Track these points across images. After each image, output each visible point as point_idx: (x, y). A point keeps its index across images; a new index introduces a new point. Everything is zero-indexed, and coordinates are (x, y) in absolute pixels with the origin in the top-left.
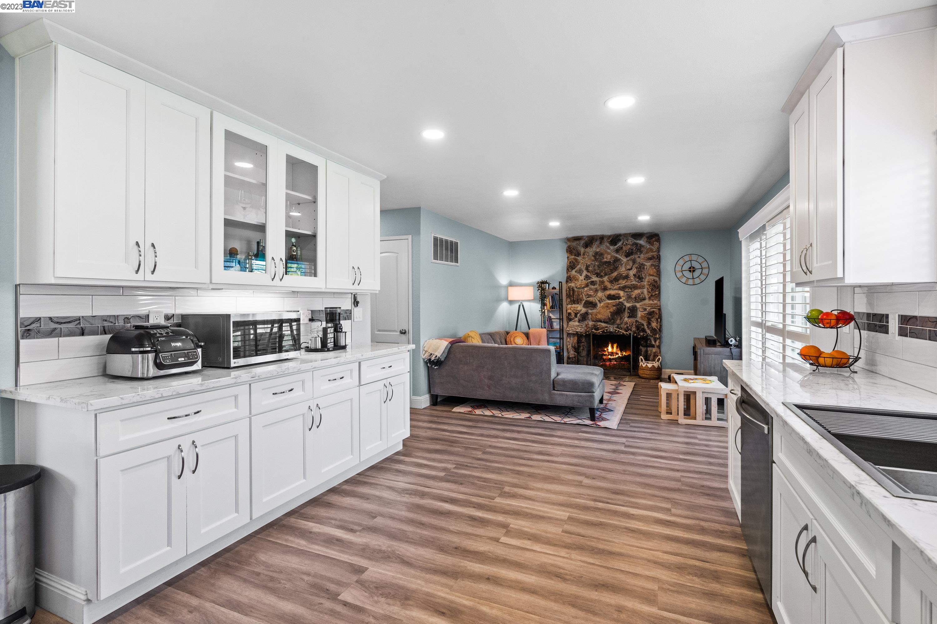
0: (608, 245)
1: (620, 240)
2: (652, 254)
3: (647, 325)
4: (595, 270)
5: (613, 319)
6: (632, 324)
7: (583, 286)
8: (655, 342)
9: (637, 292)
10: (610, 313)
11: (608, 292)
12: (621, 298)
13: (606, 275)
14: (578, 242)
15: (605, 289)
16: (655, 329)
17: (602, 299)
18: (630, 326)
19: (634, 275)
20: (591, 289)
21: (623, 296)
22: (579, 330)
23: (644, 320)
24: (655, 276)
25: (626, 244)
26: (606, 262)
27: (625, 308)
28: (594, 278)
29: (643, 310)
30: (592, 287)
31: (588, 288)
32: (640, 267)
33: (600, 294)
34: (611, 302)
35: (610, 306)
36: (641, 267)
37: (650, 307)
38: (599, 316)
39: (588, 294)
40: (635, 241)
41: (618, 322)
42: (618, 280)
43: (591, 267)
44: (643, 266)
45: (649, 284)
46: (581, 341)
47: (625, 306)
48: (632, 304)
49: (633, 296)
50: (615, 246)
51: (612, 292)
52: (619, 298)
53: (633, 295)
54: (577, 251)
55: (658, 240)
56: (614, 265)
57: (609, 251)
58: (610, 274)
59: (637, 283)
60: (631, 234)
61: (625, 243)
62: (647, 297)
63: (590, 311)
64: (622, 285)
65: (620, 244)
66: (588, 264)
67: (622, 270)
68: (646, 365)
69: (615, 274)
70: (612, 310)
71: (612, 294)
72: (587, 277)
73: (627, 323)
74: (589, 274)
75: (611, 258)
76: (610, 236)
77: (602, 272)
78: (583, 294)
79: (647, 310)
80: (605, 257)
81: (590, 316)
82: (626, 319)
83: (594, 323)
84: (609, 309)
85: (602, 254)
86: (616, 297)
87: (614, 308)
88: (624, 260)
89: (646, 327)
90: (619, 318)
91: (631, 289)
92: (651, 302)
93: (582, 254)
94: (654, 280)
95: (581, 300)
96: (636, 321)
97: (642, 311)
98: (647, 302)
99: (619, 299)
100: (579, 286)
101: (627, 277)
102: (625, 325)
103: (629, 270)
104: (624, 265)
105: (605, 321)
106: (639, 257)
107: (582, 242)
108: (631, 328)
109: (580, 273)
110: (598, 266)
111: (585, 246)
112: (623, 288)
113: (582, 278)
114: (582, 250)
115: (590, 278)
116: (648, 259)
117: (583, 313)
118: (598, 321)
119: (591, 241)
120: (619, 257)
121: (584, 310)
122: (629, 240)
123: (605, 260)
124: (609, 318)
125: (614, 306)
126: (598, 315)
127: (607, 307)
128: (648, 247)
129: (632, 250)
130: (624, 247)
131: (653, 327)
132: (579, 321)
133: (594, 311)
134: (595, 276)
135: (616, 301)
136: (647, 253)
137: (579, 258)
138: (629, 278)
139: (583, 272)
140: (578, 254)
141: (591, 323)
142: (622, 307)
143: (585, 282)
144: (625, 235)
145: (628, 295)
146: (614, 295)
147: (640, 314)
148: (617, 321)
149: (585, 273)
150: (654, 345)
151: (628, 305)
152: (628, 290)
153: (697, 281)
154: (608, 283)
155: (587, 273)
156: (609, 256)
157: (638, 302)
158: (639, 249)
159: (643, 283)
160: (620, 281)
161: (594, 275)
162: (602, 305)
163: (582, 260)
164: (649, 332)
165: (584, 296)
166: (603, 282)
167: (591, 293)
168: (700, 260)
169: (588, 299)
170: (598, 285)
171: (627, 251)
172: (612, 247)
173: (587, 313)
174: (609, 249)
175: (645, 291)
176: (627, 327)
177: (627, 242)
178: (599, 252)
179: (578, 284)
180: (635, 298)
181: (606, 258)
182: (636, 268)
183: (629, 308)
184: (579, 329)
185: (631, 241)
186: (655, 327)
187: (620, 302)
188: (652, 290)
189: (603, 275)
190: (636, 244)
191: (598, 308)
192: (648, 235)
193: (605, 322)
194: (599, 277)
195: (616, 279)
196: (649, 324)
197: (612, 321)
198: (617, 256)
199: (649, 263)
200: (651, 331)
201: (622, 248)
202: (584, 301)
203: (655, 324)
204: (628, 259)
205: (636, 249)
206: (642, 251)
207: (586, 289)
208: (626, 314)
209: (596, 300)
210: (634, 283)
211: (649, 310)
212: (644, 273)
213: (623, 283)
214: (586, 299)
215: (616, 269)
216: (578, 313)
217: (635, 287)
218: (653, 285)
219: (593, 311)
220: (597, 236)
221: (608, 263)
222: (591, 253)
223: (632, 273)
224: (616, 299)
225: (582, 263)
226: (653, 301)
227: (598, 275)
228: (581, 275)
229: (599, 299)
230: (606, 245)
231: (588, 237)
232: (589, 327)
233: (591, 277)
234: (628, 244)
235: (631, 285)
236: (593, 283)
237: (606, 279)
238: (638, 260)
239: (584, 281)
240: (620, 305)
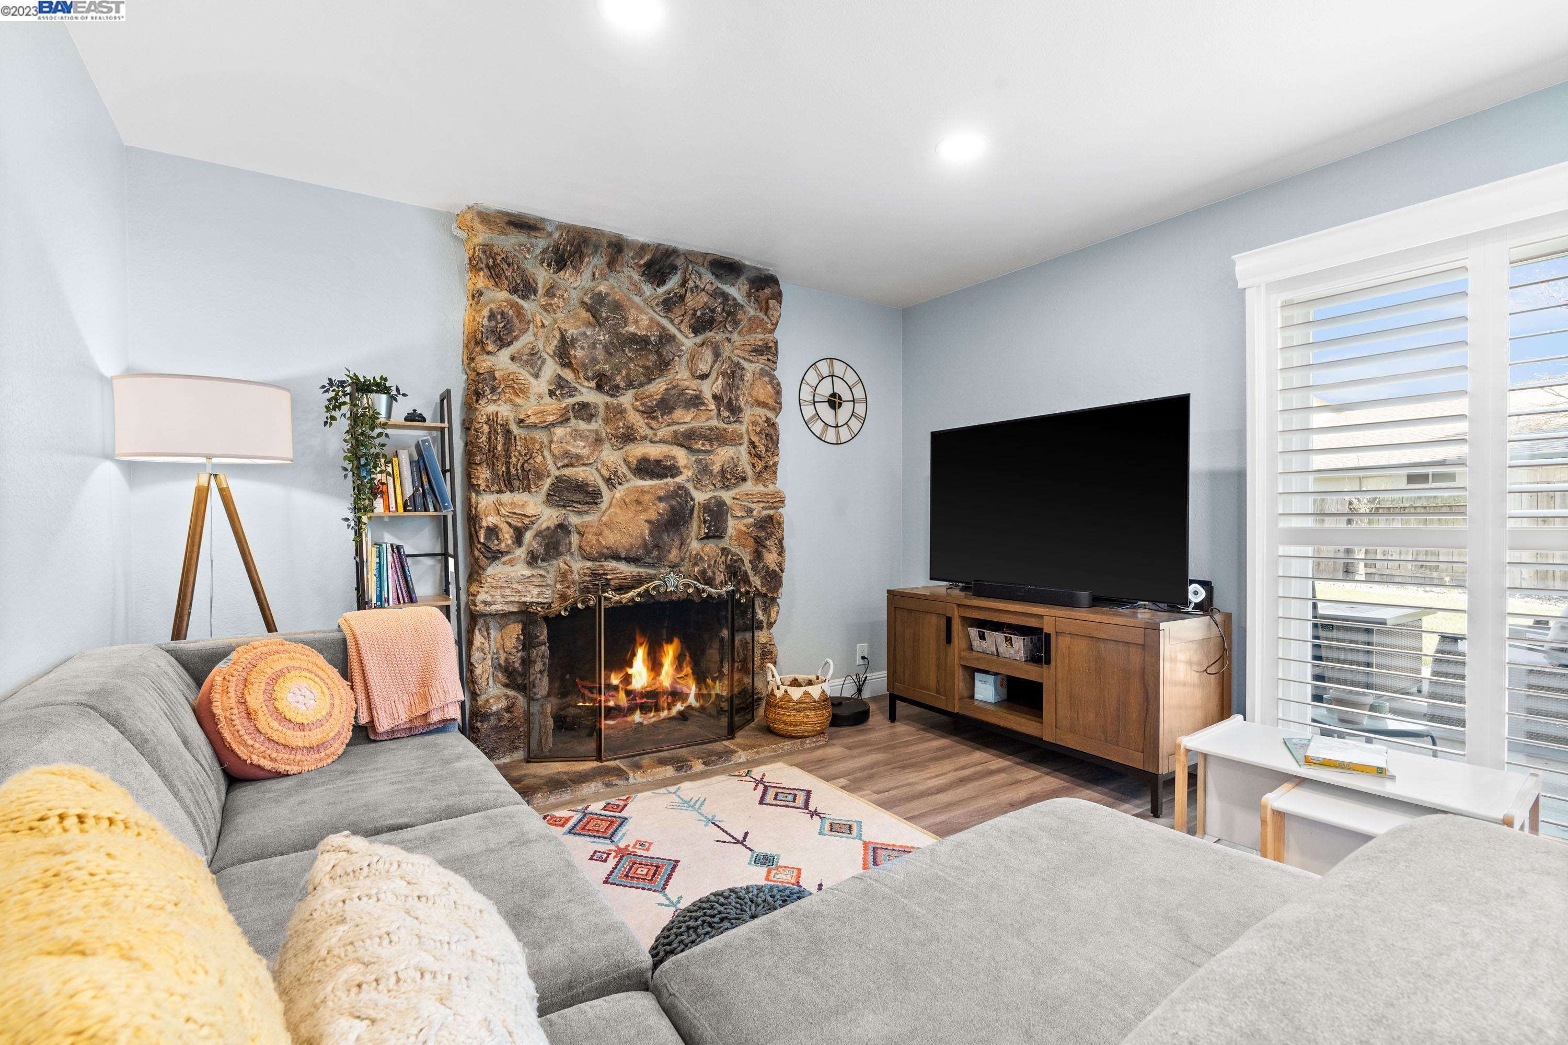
0: (636, 277)
1: (674, 268)
2: (761, 336)
3: (751, 562)
4: (594, 361)
5: (657, 546)
6: (715, 561)
7: (551, 418)
8: (766, 610)
9: (722, 455)
10: (647, 526)
11: (638, 451)
12: (681, 473)
13: (630, 385)
14: (522, 238)
15: (628, 437)
16: (774, 571)
17: (619, 473)
18: (709, 566)
19: (715, 397)
20: (577, 435)
21: (685, 467)
22: (532, 595)
23: (744, 546)
24: (769, 409)
25: (697, 287)
26: (633, 339)
27: (693, 507)
28: (588, 394)
29: (745, 514)
30: (582, 425)
31: (569, 430)
32: (733, 372)
33: (610, 456)
34: (651, 487)
35: (647, 498)
36: (733, 375)
37: (761, 505)
38: (611, 539)
39: (566, 454)
40: (720, 285)
41: (674, 555)
42: (671, 410)
43: (582, 348)
44: (739, 371)
45: (758, 429)
46: (537, 637)
47: (693, 499)
48: (711, 494)
49: (716, 468)
50: (658, 286)
51: (654, 451)
52: (670, 470)
53: (713, 464)
54: (522, 272)
55: (778, 296)
56: (657, 352)
57: (637, 299)
58: (642, 385)
59: (726, 426)
60: (709, 258)
61: (691, 284)
62: (750, 472)
63: (574, 520)
64: (682, 428)
65: (673, 283)
66: (569, 334)
67: (681, 374)
68: (786, 691)
69: (658, 387)
70: (653, 515)
71: (652, 458)
72: (560, 387)
73: (702, 558)
74: (568, 375)
75: (650, 328)
76: (643, 248)
77: (619, 372)
78: (546, 453)
79: (755, 513)
80: (631, 320)
81: (575, 538)
82: (695, 546)
83: (589, 564)
84: (645, 510)
85: (617, 307)
86: (666, 467)
87: (662, 505)
88: (688, 341)
89: (747, 567)
90: (677, 543)
91: (710, 441)
92: (760, 488)
93: (541, 291)
94: (768, 420)
95: (540, 476)
96: (724, 550)
97: (742, 517)
98: (749, 487)
99: (673, 476)
100: (533, 419)
101: (696, 401)
102: (696, 564)
103: (704, 377)
104: (684, 359)
105: (632, 555)
106: (729, 340)
107: (541, 243)
108: (714, 573)
109: (531, 365)
110: (606, 348)
111: (557, 263)
112: (686, 440)
113: (541, 386)
114: (542, 276)
115: (572, 392)
116: (755, 351)
117: (548, 528)
118: (606, 558)
119: (579, 245)
120: (672, 330)
121: (549, 517)
122: (704, 277)
123: (632, 329)
124: (645, 545)
125: (660, 499)
126: (606, 532)
127: (638, 502)
128: (752, 312)
129: (713, 311)
130: (688, 294)
131: (767, 567)
132: (533, 559)
133: (591, 518)
134: (593, 384)
135: (665, 481)
136: (751, 330)
137: (528, 306)
138: (704, 404)
139: (544, 362)
140: (526, 289)
141: (579, 567)
142: (686, 502)
143: (553, 407)
144: (691, 257)
145: (698, 461)
146: (658, 462)
147: (733, 526)
148: (669, 552)
149: (551, 368)
150: (762, 622)
151: (700, 497)
152: (703, 445)
153: (845, 434)
154: (638, 416)
155: (559, 371)
156: (644, 320)
157: (727, 488)
158: (732, 311)
159: (737, 426)
160: (678, 414)
161: (588, 379)
162: (618, 495)
163: (540, 314)
164: (756, 581)
165: (550, 461)
166: (620, 411)
167: (579, 448)
168: (851, 378)
169: (567, 472)
170: (600, 421)
171: (699, 313)
172: (647, 289)
173: (563, 527)
174: (640, 293)
175: (743, 450)
176: (703, 572)
177: (698, 283)
178: (607, 295)
179: (530, 408)
180: (723, 472)
181: (636, 322)
182: (724, 374)
183: (706, 508)
184: (535, 591)
185: (708, 278)
186: (773, 566)
187: (680, 487)
188: (767, 451)
189: (622, 384)
190: (725, 296)
191: (603, 506)
192: (753, 274)
193: (629, 560)
194: (608, 394)
195: (665, 406)
196: (758, 556)
197: (655, 553)
198: (665, 323)
199: (753, 365)
200: (763, 578)
201: (682, 298)
202: (548, 482)
203: (775, 555)
204: (699, 339)
205: (723, 310)
206: (740, 321)
207: (559, 432)
208: (695, 528)
209: (597, 475)
210: (714, 423)
211: (759, 512)
212: (744, 394)
213: (685, 419)
214: (557, 473)
215: (664, 365)
216: (527, 528)
217: (719, 438)
218: (767, 435)
219: (587, 518)
220: (599, 233)
221: (643, 342)
222: (574, 295)
223: (708, 389)
224: (666, 477)
225: (543, 326)
226: (765, 486)
227: (602, 382)
228: (536, 376)
229: (607, 474)
230: (630, 277)
231: (561, 227)
232: (574, 582)
233: (576, 389)
234: (703, 290)
235: (711, 429)
236: (584, 411)
237: (627, 399)
238: (726, 350)
239: (547, 399)
240: (680, 496)
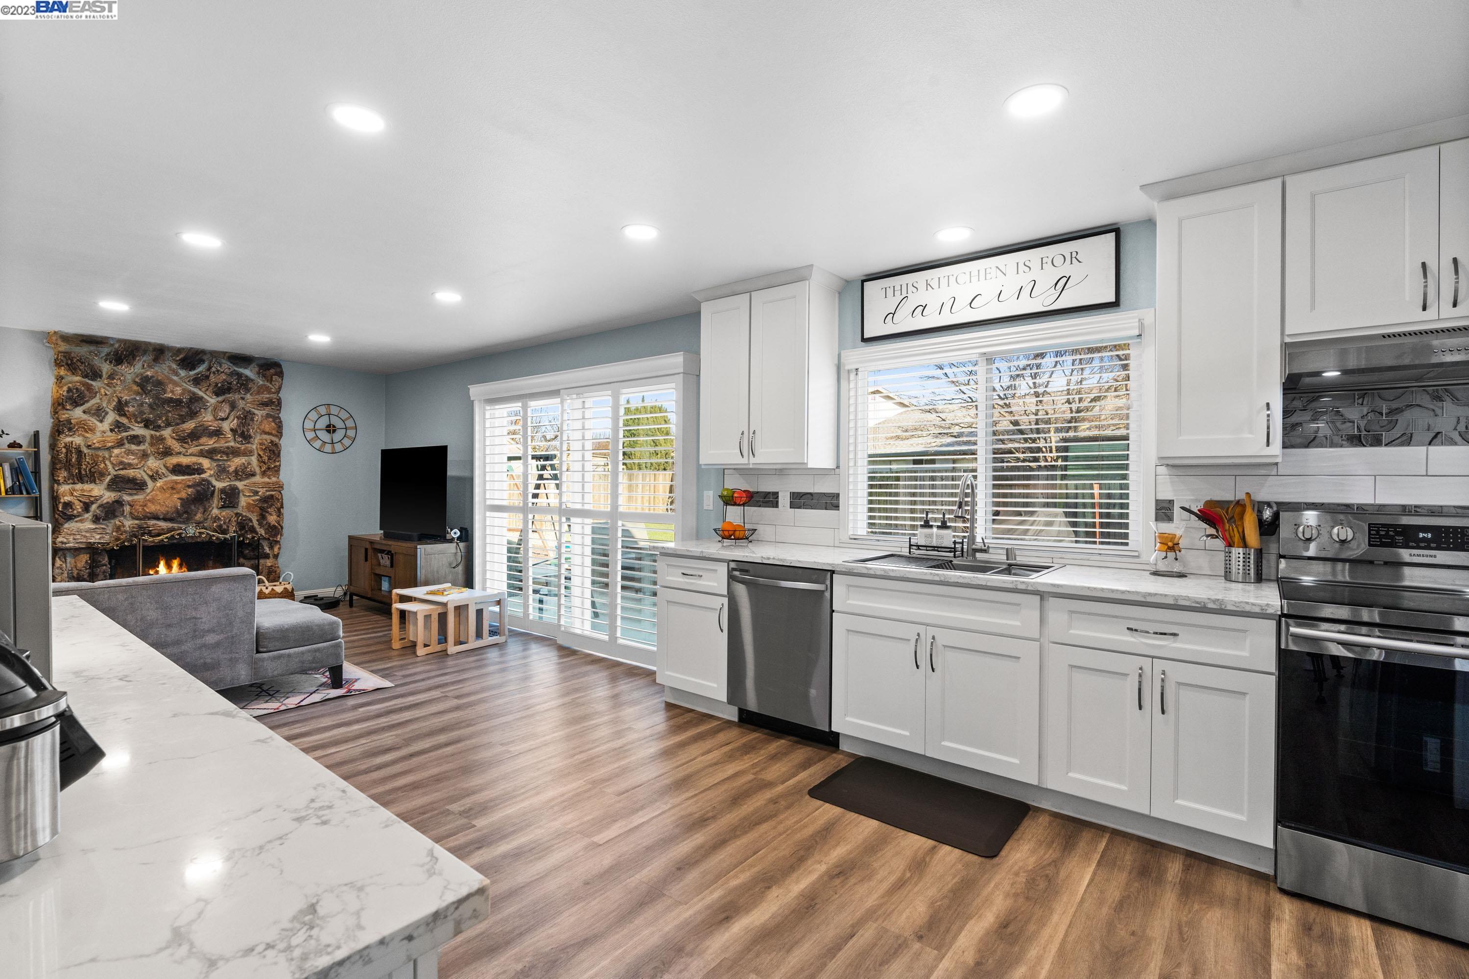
0: (174, 366)
1: (203, 361)
2: (268, 396)
3: (257, 520)
4: (142, 413)
5: (186, 512)
6: (230, 520)
7: (110, 444)
8: (271, 548)
9: (236, 462)
10: (179, 501)
11: (173, 460)
12: (206, 472)
13: (168, 424)
14: (92, 348)
15: (167, 452)
16: (274, 526)
17: (160, 473)
18: (225, 523)
19: (232, 430)
20: (129, 452)
21: (208, 469)
22: (96, 538)
23: (253, 512)
24: (273, 436)
25: (218, 371)
26: (170, 400)
27: (214, 492)
28: (138, 430)
29: (252, 494)
30: (134, 447)
31: (123, 450)
32: (245, 417)
33: (153, 463)
34: (183, 480)
35: (179, 486)
36: (246, 418)
37: (265, 489)
38: (152, 508)
39: (121, 463)
40: (236, 369)
41: (199, 517)
42: (198, 438)
43: (133, 406)
44: (251, 416)
45: (264, 447)
46: (100, 562)
47: (214, 487)
48: (228, 484)
49: (232, 469)
50: (190, 370)
51: (185, 460)
52: (200, 470)
53: (230, 466)
54: (92, 367)
55: (281, 374)
56: (188, 407)
57: (175, 378)
58: (178, 424)
59: (240, 446)
60: (227, 355)
61: (213, 369)
62: (257, 470)
63: (127, 498)
64: (207, 448)
65: (201, 368)
66: (124, 399)
67: (207, 418)
68: (271, 589)
69: (190, 425)
70: (183, 495)
71: (184, 464)
72: (117, 427)
73: (219, 519)
74: (124, 420)
75: (182, 394)
76: (179, 351)
77: (160, 418)
78: (107, 462)
79: (260, 493)
80: (169, 390)
81: (127, 509)
82: (215, 512)
83: (137, 522)
84: (178, 493)
85: (159, 383)
86: (194, 469)
87: (190, 490)
88: (212, 400)
89: (255, 524)
90: (201, 510)
91: (227, 454)
92: (266, 480)
93: (104, 376)
94: (272, 442)
95: (102, 475)
96: (237, 514)
97: (249, 496)
98: (258, 479)
99: (199, 474)
100: (97, 445)
101: (218, 433)
102: (215, 522)
103: (223, 419)
104: (210, 409)
105: (168, 516)
106: (243, 399)
107: (105, 350)
108: (228, 527)
109: (97, 416)
110: (150, 406)
111: (116, 361)
112: (210, 454)
113: (105, 426)
114: (106, 368)
115: (127, 429)
116: (262, 404)
117: (108, 503)
118: (149, 519)
119: (132, 351)
120: (201, 393)
121: (109, 497)
122: (223, 365)
123: (170, 395)
124: (177, 511)
125: (189, 487)
126: (149, 504)
127: (173, 488)
128: (261, 383)
129: (230, 383)
130: (212, 375)
131: (270, 524)
132: (96, 519)
133: (140, 497)
134: (142, 425)
135: (193, 476)
136: (258, 393)
137: (95, 384)
138: (223, 434)
139: (107, 413)
140: (96, 375)
141: (129, 523)
142: (208, 488)
143: (112, 438)
144: (215, 355)
145: (218, 466)
146: (188, 467)
147: (243, 501)
148: (195, 515)
149: (111, 417)
150: (269, 554)
151: (219, 485)
152: (221, 457)
153: (338, 447)
154: (174, 442)
155: (118, 418)
156: (178, 390)
157: (240, 480)
158: (244, 384)
159: (249, 445)
160: (203, 440)
161: (138, 423)
162: (158, 485)
163: (104, 388)
164: (261, 531)
165: (110, 467)
166: (162, 439)
167: (131, 459)
168: (344, 415)
169: (122, 472)
170: (147, 445)
171: (219, 385)
172: (183, 373)
173: (119, 503)
174: (177, 374)
175: (254, 460)
176: (220, 526)
177: (219, 368)
178: (152, 377)
179: (95, 439)
180: (236, 472)
181: (172, 392)
182: (238, 418)
183: (223, 491)
184: (98, 537)
185: (227, 366)
186: (273, 523)
187: (203, 480)
188: (269, 459)
189: (162, 425)
190: (239, 375)
191: (148, 491)
192: (262, 362)
193: (165, 519)
194: (152, 430)
195: (194, 436)
196: (262, 517)
197: (185, 516)
198: (196, 390)
199: (261, 412)
200: (265, 530)
201: (207, 377)
202: (109, 478)
203: (275, 517)
204: (220, 399)
205: (238, 383)
206: (251, 388)
207: (116, 451)
208: (215, 502)
209: (144, 474)
210: (232, 444)
211: (263, 493)
212: (253, 429)
213: (209, 443)
214: (115, 473)
215: (193, 414)
216: (92, 503)
217: (235, 453)
218: (270, 451)
219: (136, 497)
220: (147, 344)
221: (178, 402)
222: (129, 378)
223: (226, 426)
224: (194, 474)
225: (106, 394)
226: (270, 479)
227: (147, 424)
228: (101, 421)
229: (151, 473)
230: (169, 367)
231: (120, 341)
232: (125, 532)
233: (129, 428)
234: (222, 372)
235: (228, 448)
236: (135, 440)
237: (167, 433)
238: (241, 404)
239: (109, 433)
240: (204, 485)
